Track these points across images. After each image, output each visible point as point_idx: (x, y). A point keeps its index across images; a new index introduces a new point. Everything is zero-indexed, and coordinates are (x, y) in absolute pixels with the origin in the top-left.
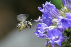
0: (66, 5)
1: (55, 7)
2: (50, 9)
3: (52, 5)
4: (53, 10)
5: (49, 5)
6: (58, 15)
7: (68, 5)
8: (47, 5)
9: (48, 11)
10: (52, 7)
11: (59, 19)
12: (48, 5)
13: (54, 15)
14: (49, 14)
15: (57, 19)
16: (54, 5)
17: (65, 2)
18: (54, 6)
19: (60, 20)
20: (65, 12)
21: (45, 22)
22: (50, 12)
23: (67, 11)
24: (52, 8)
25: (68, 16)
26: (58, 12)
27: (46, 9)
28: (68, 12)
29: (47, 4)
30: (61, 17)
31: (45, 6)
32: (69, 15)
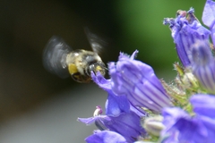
0: (194, 68)
1: (153, 74)
2: (135, 81)
3: (142, 67)
4: (146, 83)
5: (132, 65)
6: (163, 101)
8: (125, 66)
9: (128, 87)
10: (143, 72)
11: (168, 118)
12: (129, 68)
14: (131, 99)
15: (160, 118)
16: (149, 67)
17: (190, 57)
18: (149, 71)
19: (173, 122)
20: (188, 92)
21: (117, 124)
22: (137, 91)
23: (196, 85)
24: (143, 77)
25: (199, 106)
26: (162, 91)
27: (120, 82)
28: (199, 91)
29: (125, 62)
31: (117, 72)
32: (202, 102)
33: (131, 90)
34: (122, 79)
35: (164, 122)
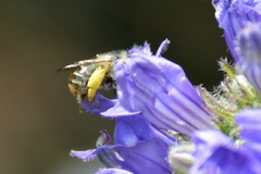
0: (244, 67)
1: (183, 78)
2: (154, 88)
3: (165, 67)
4: (173, 91)
5: (150, 63)
7: (250, 65)
8: (138, 66)
9: (144, 99)
10: (167, 76)
11: (201, 147)
12: (144, 68)
13: (182, 123)
15: (191, 147)
16: (178, 67)
17: (237, 49)
18: (178, 72)
19: (207, 154)
21: (134, 159)
22: (158, 105)
24: (168, 82)
25: (250, 127)
27: (132, 92)
29: (138, 60)
30: (212, 138)
31: (126, 75)
32: (255, 122)
33: (149, 103)
34: (133, 85)
35: (195, 154)
